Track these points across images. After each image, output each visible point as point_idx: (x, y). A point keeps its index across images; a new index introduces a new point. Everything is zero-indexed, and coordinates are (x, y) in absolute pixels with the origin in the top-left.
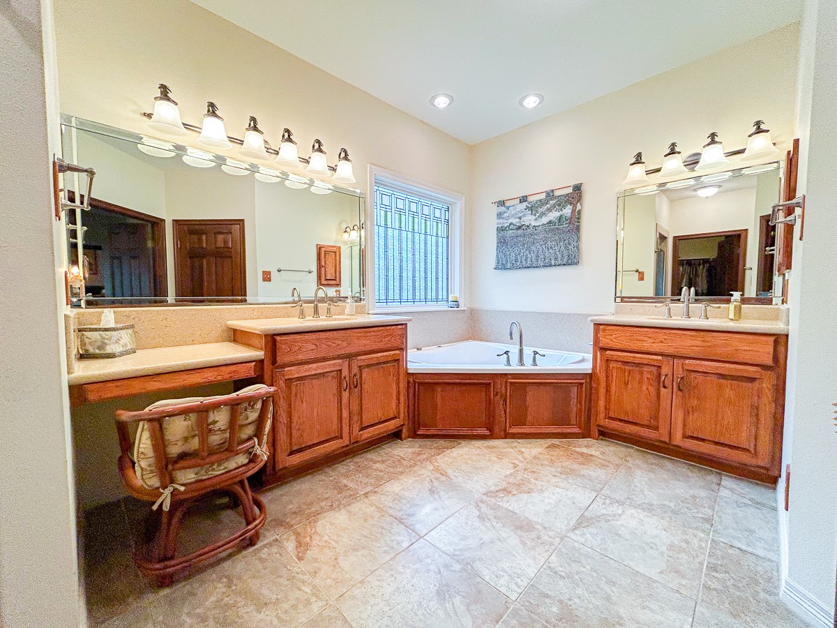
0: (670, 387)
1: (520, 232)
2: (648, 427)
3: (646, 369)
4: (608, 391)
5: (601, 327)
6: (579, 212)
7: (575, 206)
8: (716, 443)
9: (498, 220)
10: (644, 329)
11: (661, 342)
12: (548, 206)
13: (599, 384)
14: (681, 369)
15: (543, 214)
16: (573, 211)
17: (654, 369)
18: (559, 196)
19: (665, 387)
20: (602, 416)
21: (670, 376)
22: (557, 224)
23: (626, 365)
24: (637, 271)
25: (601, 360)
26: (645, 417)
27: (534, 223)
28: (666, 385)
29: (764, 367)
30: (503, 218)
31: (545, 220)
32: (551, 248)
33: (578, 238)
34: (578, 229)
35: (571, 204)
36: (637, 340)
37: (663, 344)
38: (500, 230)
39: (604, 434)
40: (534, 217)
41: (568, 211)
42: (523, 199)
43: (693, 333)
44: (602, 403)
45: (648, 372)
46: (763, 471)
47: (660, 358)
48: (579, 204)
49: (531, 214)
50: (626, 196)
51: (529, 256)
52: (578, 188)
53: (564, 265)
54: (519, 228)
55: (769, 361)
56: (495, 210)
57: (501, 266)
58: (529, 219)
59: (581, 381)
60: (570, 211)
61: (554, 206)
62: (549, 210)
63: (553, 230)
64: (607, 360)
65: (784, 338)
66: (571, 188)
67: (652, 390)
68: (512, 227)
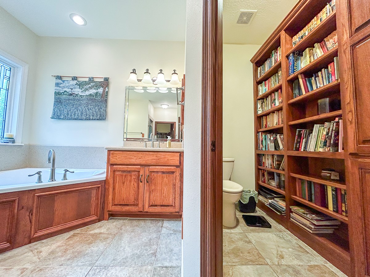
0: (144, 182)
1: (71, 97)
2: (134, 205)
3: (133, 173)
4: (114, 189)
5: (111, 152)
6: (107, 92)
7: (105, 89)
8: (162, 206)
9: (56, 88)
10: (132, 152)
11: (140, 158)
12: (90, 85)
13: (109, 186)
14: (148, 171)
15: (86, 90)
16: (104, 91)
17: (136, 173)
18: (96, 82)
19: (141, 182)
20: (110, 205)
21: (143, 176)
22: (94, 96)
23: (123, 173)
24: (141, 133)
25: (111, 171)
26: (132, 200)
27: (81, 94)
28: (142, 180)
29: (177, 166)
30: (60, 87)
31: (87, 93)
32: (91, 109)
33: (106, 106)
34: (106, 101)
35: (103, 87)
36: (129, 158)
37: (141, 160)
38: (57, 94)
39: (113, 215)
40: (81, 90)
41: (101, 90)
42: (74, 78)
43: (153, 153)
44: (110, 197)
45: (134, 176)
46: (177, 214)
47: (139, 167)
48: (107, 88)
49: (79, 88)
50: (130, 89)
51: (77, 112)
52: (107, 80)
53: (98, 119)
54: (71, 95)
55: (178, 164)
56: (54, 81)
57: (57, 116)
58: (77, 91)
59: (98, 186)
60: (102, 91)
61: (93, 86)
62: (91, 88)
63: (92, 99)
64: (114, 171)
65: (182, 153)
66: (103, 79)
67: (136, 185)
68: (65, 93)
